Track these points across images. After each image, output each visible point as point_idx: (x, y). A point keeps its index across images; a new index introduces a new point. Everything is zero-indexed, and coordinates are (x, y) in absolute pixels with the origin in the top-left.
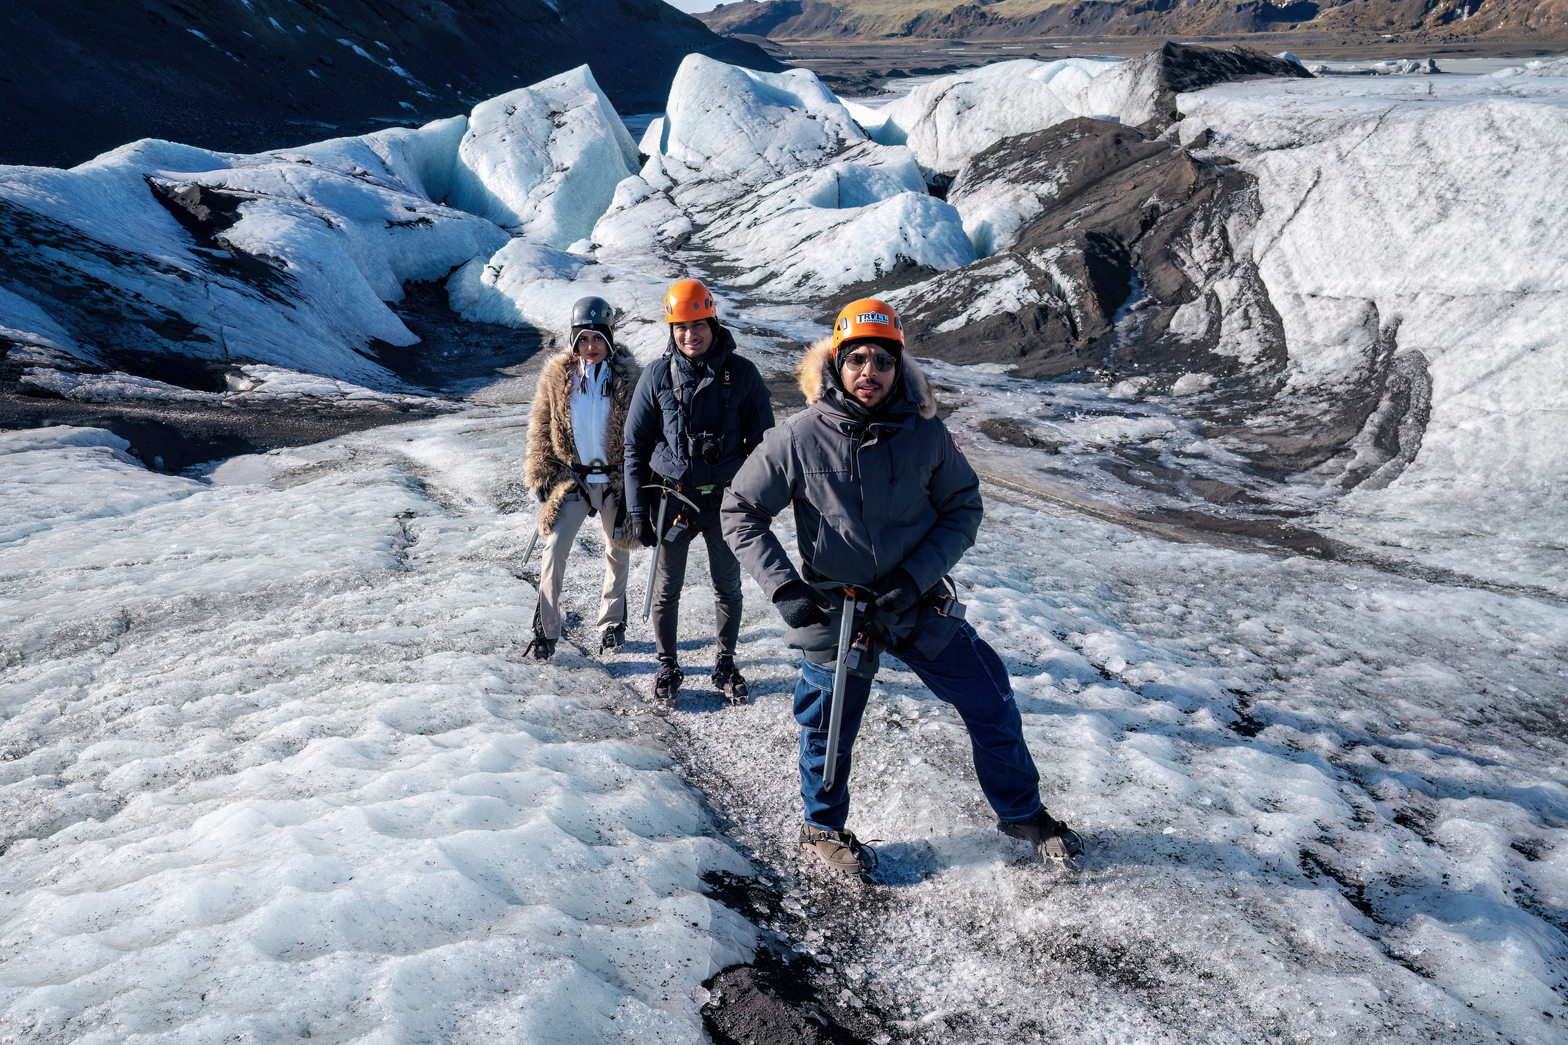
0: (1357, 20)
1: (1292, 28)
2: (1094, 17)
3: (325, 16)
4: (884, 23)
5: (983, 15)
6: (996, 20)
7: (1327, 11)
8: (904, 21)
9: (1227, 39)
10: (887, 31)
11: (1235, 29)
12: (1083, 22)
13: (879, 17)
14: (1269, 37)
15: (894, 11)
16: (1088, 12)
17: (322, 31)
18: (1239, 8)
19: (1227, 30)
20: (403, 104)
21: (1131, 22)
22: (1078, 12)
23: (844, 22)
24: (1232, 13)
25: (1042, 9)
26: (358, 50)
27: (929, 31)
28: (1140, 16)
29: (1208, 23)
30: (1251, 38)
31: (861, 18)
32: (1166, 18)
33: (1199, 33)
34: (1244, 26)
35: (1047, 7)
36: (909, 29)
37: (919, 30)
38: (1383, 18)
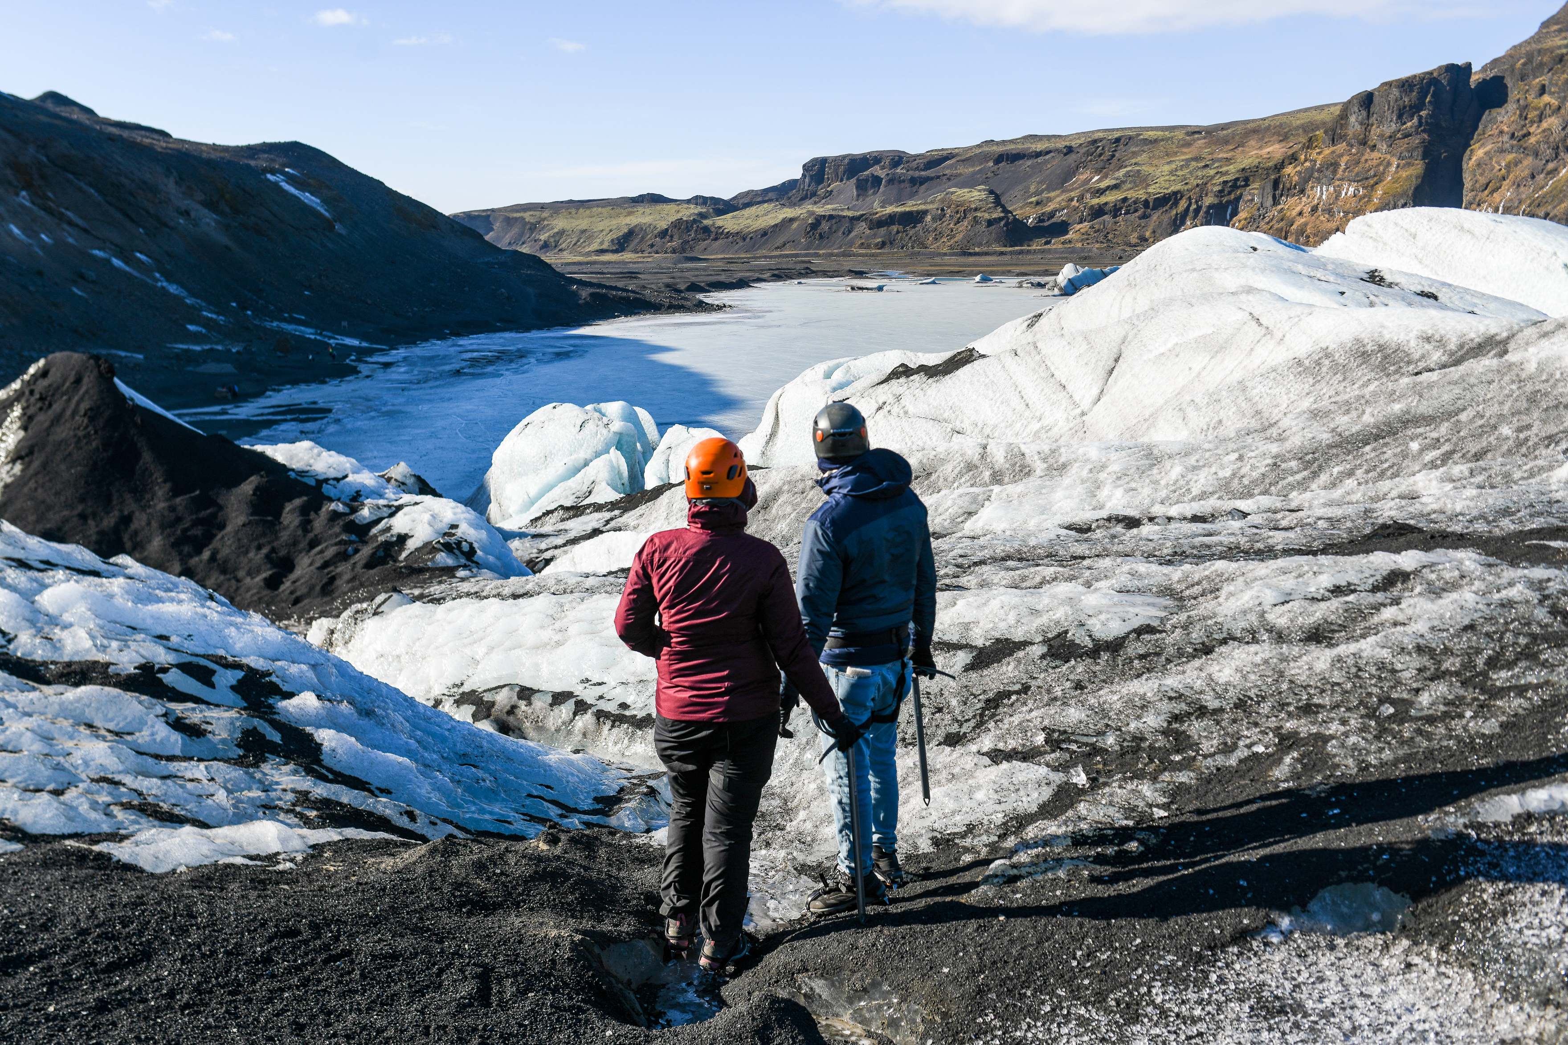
0: (1110, 236)
1: (1047, 243)
2: (832, 232)
3: (70, 223)
4: (591, 238)
5: (706, 230)
6: (719, 234)
7: (1078, 227)
8: (614, 235)
9: (987, 254)
10: (595, 246)
11: (988, 244)
12: (821, 236)
13: (584, 231)
14: (1029, 252)
15: (601, 226)
16: (825, 226)
17: (70, 240)
18: (990, 223)
19: (980, 245)
20: (191, 327)
21: (875, 236)
22: (815, 225)
23: (543, 237)
24: (983, 227)
25: (772, 222)
26: (116, 262)
27: (644, 246)
28: (883, 230)
29: (959, 237)
30: (1011, 253)
31: (562, 233)
32: (911, 233)
33: (951, 246)
34: (998, 240)
35: (778, 221)
36: (622, 243)
37: (632, 245)
38: (1135, 235)
